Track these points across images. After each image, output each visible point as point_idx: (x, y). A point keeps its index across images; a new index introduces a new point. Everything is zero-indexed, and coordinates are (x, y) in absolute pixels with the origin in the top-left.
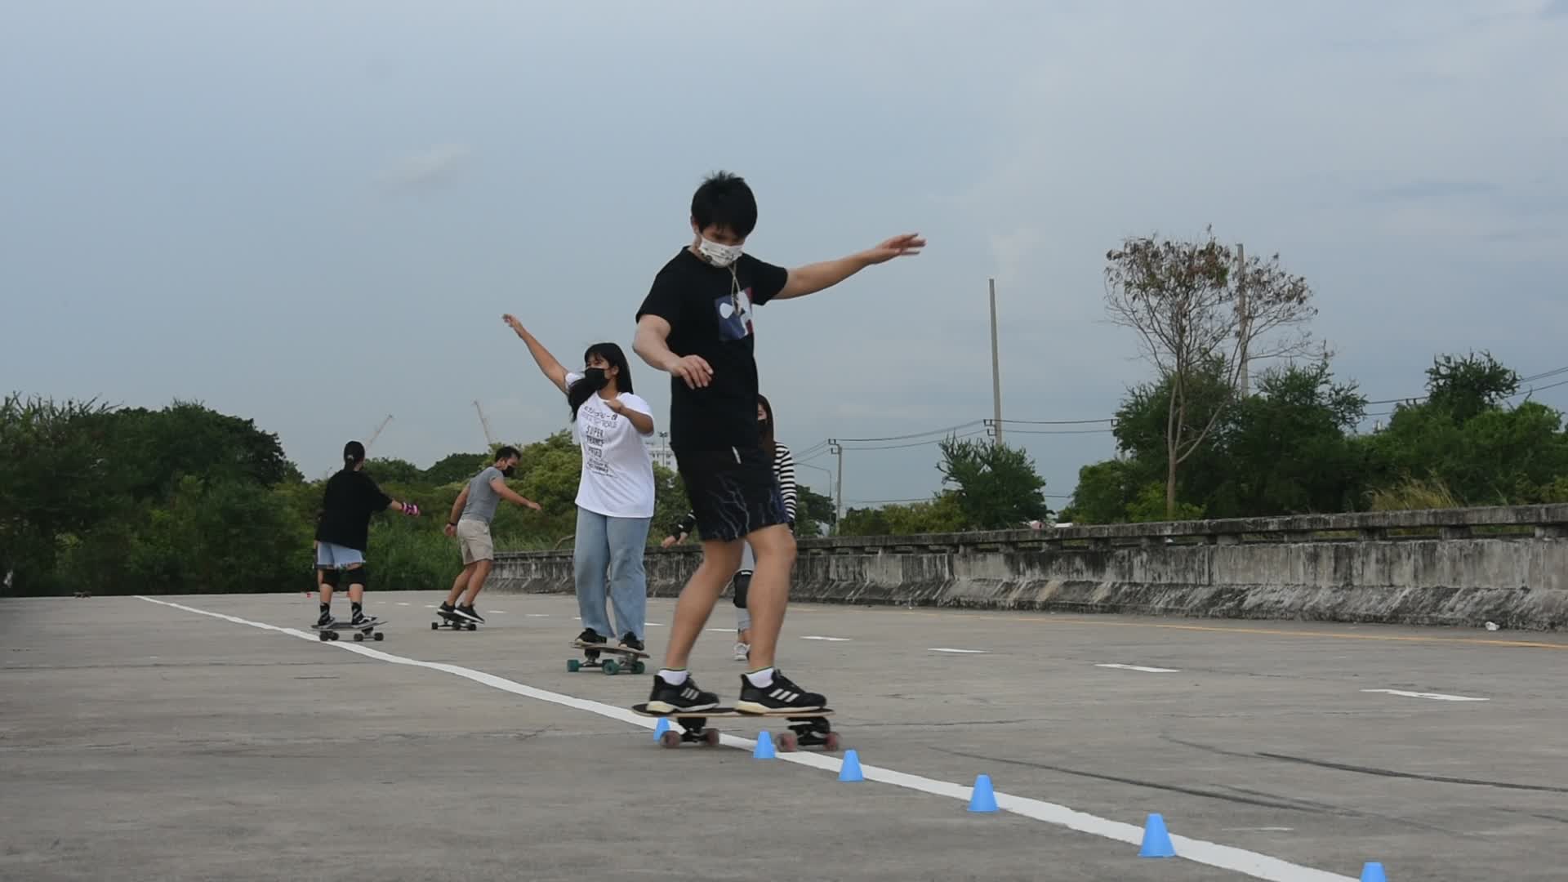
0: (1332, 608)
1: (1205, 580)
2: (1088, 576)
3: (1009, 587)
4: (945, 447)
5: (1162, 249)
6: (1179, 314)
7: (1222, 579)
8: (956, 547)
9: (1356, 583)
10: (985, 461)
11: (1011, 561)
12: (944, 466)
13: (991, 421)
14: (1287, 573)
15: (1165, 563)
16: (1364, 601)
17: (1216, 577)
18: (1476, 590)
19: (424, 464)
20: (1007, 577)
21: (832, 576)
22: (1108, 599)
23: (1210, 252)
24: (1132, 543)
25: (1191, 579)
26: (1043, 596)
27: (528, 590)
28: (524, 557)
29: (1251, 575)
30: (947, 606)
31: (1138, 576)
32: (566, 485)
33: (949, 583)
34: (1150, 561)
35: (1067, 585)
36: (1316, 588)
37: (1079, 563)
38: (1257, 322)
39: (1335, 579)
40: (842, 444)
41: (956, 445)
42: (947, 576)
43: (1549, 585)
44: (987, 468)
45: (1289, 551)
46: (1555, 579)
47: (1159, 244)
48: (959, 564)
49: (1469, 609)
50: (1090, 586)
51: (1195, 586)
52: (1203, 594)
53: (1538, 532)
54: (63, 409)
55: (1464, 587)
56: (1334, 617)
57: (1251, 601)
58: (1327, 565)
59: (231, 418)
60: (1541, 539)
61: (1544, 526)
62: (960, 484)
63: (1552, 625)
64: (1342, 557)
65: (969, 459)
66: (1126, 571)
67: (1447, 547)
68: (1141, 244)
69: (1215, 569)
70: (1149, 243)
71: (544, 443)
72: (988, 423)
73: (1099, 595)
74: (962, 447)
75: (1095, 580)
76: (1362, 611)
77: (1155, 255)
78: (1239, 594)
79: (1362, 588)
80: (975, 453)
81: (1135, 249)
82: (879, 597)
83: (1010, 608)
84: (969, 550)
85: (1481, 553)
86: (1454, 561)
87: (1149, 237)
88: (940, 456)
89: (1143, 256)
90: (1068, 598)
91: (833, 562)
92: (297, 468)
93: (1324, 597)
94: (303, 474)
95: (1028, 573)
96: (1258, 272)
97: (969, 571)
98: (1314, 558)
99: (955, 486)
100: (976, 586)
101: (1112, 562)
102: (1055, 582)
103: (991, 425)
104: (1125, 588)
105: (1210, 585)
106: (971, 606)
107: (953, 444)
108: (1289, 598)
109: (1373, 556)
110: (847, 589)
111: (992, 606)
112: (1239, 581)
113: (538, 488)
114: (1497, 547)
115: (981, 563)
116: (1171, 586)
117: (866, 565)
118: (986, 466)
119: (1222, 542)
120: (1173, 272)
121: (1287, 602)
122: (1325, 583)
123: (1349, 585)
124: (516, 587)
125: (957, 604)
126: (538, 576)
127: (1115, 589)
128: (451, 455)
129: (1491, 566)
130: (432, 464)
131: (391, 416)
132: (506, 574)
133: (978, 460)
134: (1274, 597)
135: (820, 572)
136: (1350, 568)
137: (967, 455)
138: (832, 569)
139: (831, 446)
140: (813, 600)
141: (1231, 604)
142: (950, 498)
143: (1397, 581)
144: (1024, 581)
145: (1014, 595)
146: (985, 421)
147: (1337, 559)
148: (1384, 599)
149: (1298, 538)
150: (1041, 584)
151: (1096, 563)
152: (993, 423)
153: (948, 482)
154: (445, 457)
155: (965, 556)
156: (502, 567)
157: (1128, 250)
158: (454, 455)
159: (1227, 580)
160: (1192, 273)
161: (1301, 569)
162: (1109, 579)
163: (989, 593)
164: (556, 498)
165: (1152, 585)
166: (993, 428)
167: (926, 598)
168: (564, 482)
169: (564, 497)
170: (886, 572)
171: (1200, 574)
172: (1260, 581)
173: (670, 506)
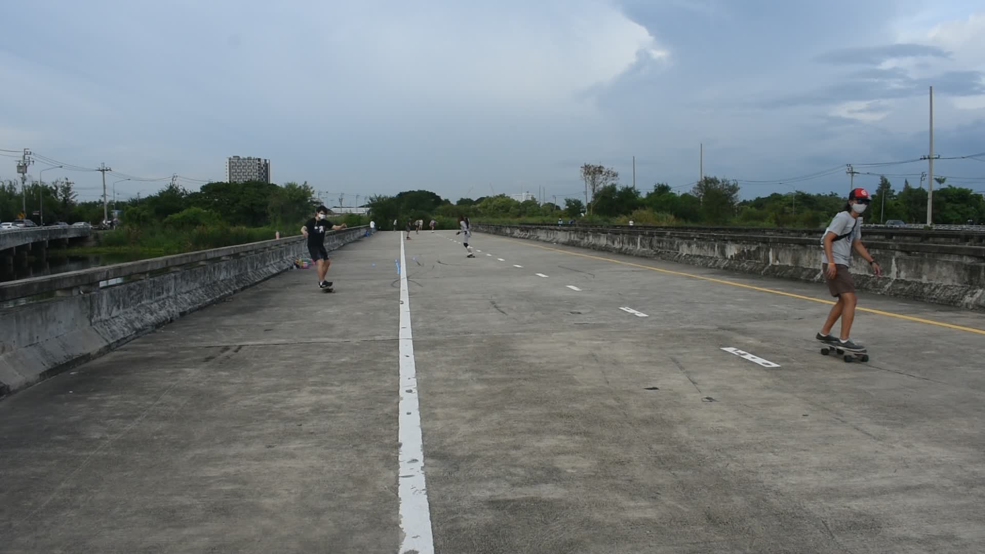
0: (545, 240)
2: (527, 234)
3: (519, 234)
6: (594, 179)
14: (543, 235)
15: (533, 232)
16: (549, 239)
17: (538, 235)
18: (557, 238)
19: (475, 199)
23: (600, 167)
24: (530, 229)
26: (522, 236)
31: (531, 234)
33: (514, 233)
37: (526, 231)
39: (547, 236)
44: (574, 204)
48: (515, 230)
49: (555, 241)
51: (536, 236)
58: (546, 233)
60: (561, 232)
62: (569, 207)
64: (548, 232)
67: (555, 232)
70: (589, 165)
71: (498, 195)
73: (527, 237)
74: (569, 200)
80: (571, 200)
81: (586, 166)
82: (506, 235)
84: (517, 228)
85: (557, 233)
86: (555, 234)
88: (565, 202)
89: (587, 167)
90: (524, 237)
92: (448, 200)
93: (545, 238)
94: (450, 201)
96: (608, 171)
97: (516, 232)
99: (567, 207)
102: (524, 234)
107: (567, 199)
111: (517, 237)
114: (558, 232)
115: (517, 230)
116: (534, 235)
117: (506, 230)
119: (538, 229)
121: (542, 239)
127: (529, 236)
128: (480, 197)
129: (558, 235)
135: (502, 230)
136: (548, 234)
142: (567, 209)
143: (551, 237)
144: (521, 233)
145: (519, 236)
151: (528, 232)
160: (596, 171)
162: (529, 234)
164: (497, 207)
167: (511, 236)
168: (499, 204)
169: (499, 207)
170: (508, 231)
171: (536, 234)
172: (541, 235)
173: (520, 209)
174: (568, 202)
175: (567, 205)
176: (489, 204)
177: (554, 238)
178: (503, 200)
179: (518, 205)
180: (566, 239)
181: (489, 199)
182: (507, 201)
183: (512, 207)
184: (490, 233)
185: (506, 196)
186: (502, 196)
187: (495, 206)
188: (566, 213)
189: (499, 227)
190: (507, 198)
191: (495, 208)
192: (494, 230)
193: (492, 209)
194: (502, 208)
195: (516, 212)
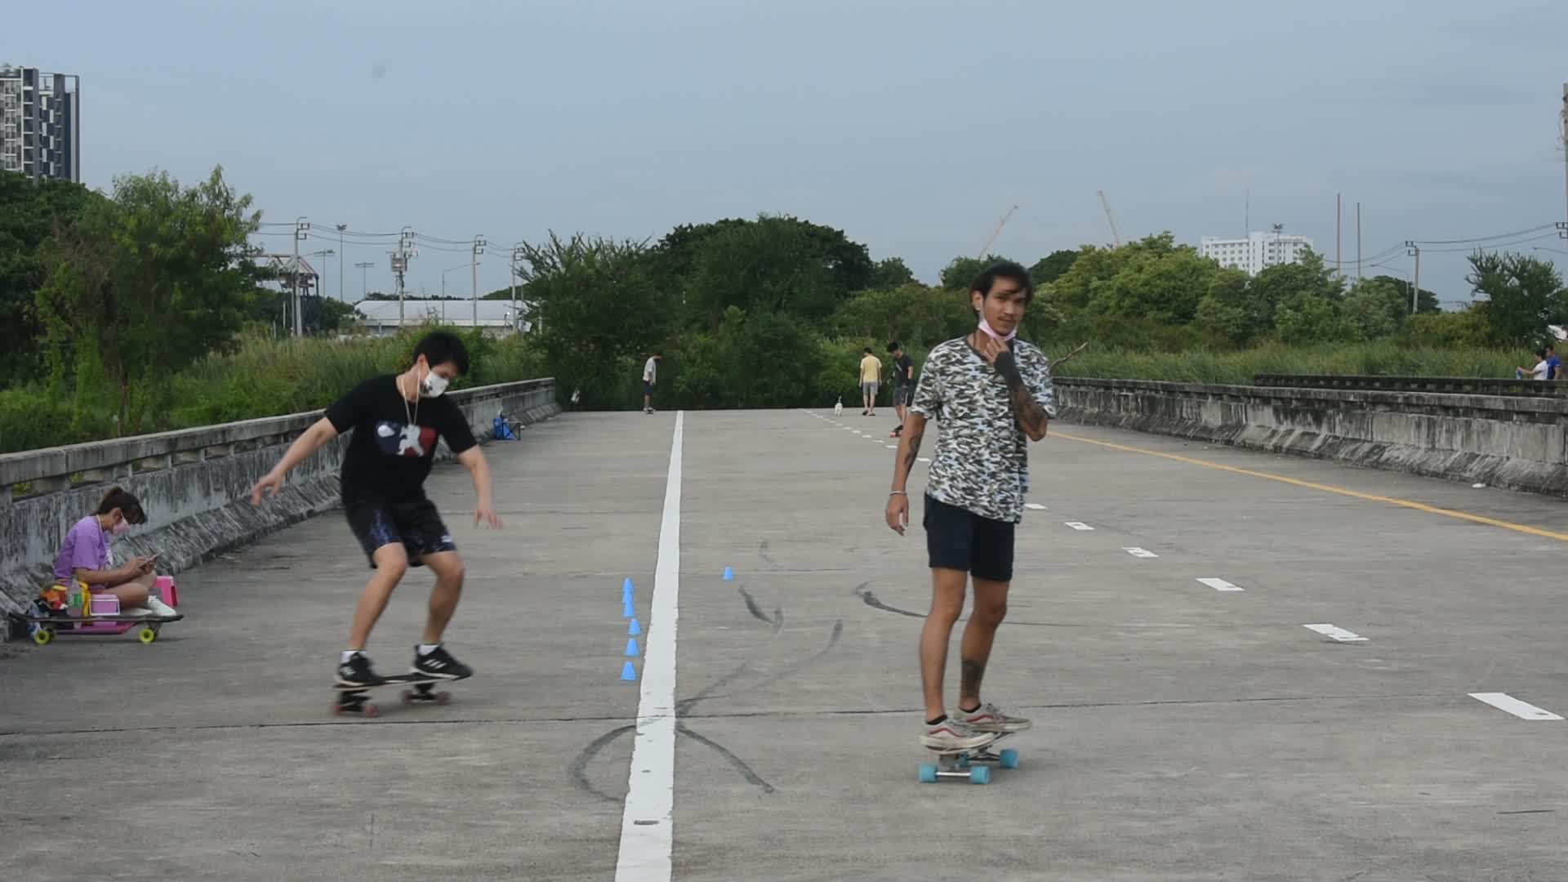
0: (1419, 465)
1: (1368, 437)
2: (1313, 429)
3: (1274, 433)
4: (1473, 260)
7: (1378, 438)
9: (1435, 446)
10: (1513, 273)
11: (1277, 413)
12: (1473, 278)
13: (1563, 224)
14: (1406, 436)
15: (1351, 422)
16: (1438, 462)
17: (1374, 436)
18: (1487, 456)
20: (1273, 425)
21: (1184, 415)
22: (1319, 447)
24: (1334, 404)
25: (1362, 435)
26: (1287, 443)
29: (1390, 436)
30: (1238, 447)
31: (1338, 432)
32: (1147, 288)
33: (1243, 427)
34: (1344, 419)
35: (1304, 434)
36: (1417, 449)
37: (1310, 418)
39: (1428, 443)
40: (1420, 247)
41: (1484, 260)
42: (1243, 421)
43: (1517, 455)
44: (1515, 281)
46: (1520, 452)
48: (1250, 411)
49: (1479, 471)
50: (1315, 436)
51: (1365, 441)
52: (1366, 448)
53: (1515, 417)
54: (622, 247)
55: (1482, 454)
57: (1385, 456)
58: (1424, 430)
59: (823, 227)
60: (1514, 423)
61: (1518, 413)
62: (1489, 295)
63: (1510, 485)
64: (1431, 425)
65: (1498, 271)
66: (1332, 428)
67: (1478, 422)
69: (1374, 429)
71: (1139, 242)
72: (1560, 226)
73: (1317, 443)
74: (1491, 260)
75: (1317, 432)
76: (1431, 469)
78: (1382, 450)
79: (1439, 450)
80: (1503, 265)
82: (1204, 436)
83: (1269, 452)
84: (1258, 401)
85: (1488, 431)
86: (1478, 435)
88: (1470, 270)
90: (1300, 446)
91: (1185, 403)
92: (903, 263)
93: (1418, 457)
94: (911, 269)
95: (1284, 423)
97: (1255, 419)
98: (1418, 425)
99: (1484, 297)
100: (1256, 432)
101: (1325, 419)
102: (1299, 430)
103: (1563, 227)
104: (1330, 440)
105: (1371, 441)
106: (1250, 449)
107: (1481, 258)
108: (1403, 455)
109: (1445, 427)
110: (1188, 428)
111: (1261, 449)
112: (1384, 440)
114: (1496, 425)
115: (1260, 412)
116: (1354, 440)
117: (1202, 408)
118: (1514, 278)
119: (1380, 409)
121: (1402, 458)
122: (1423, 445)
123: (1432, 447)
125: (1244, 447)
127: (1325, 440)
128: (1055, 252)
129: (1495, 438)
130: (1037, 261)
131: (1016, 207)
133: (1506, 272)
134: (1396, 454)
135: (1178, 411)
136: (1434, 434)
137: (1495, 267)
138: (1185, 410)
139: (1409, 248)
141: (1375, 458)
142: (1480, 308)
143: (1455, 447)
144: (1282, 429)
145: (1274, 440)
146: (1557, 224)
147: (1428, 428)
148: (1445, 460)
150: (1290, 432)
151: (1318, 421)
152: (1566, 226)
153: (1477, 294)
154: (1049, 254)
155: (1254, 406)
158: (1058, 252)
159: (1380, 439)
161: (1412, 433)
162: (1324, 432)
164: (1136, 299)
165: (1344, 439)
166: (1565, 231)
167: (1229, 439)
168: (1146, 283)
169: (1143, 298)
170: (1212, 415)
171: (1366, 434)
172: (1395, 441)
173: (1245, 309)
174: (1488, 273)
175: (1482, 286)
176: (1095, 283)
177: (1473, 457)
178: (1167, 264)
179: (1234, 287)
180: (1542, 461)
181: (1099, 263)
182: (1183, 266)
183: (1206, 300)
184: (1115, 424)
185: (1175, 245)
186: (1157, 246)
187: (1124, 292)
188: (1475, 327)
189: (1161, 395)
190: (1182, 257)
191: (1127, 303)
192: (1137, 410)
193: (1112, 303)
194: (1160, 301)
195: (1228, 321)
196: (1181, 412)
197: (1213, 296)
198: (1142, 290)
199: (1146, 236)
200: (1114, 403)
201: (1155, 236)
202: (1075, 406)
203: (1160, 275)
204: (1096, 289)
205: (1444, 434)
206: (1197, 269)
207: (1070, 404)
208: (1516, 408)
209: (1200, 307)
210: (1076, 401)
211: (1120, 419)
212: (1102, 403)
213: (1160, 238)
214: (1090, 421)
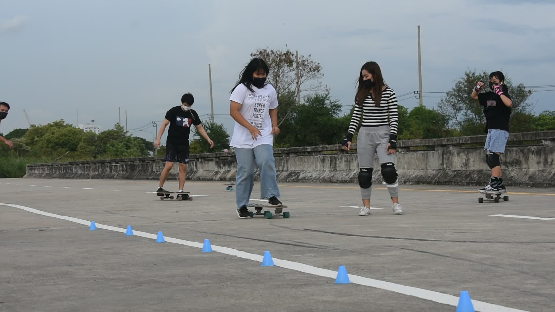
0: (330, 178)
1: (286, 169)
3: (217, 173)
5: (270, 53)
6: (276, 76)
7: (291, 169)
8: (198, 159)
9: (338, 169)
10: (208, 128)
11: (218, 164)
14: (314, 166)
17: (289, 168)
20: (216, 169)
21: (154, 170)
25: (281, 169)
26: (229, 176)
27: (44, 177)
28: (42, 165)
29: (301, 167)
30: (195, 180)
33: (196, 172)
36: (324, 171)
38: (303, 78)
39: (330, 168)
40: (158, 124)
42: (195, 169)
43: (403, 168)
45: (314, 158)
46: (406, 166)
47: (269, 51)
48: (199, 165)
49: (376, 177)
51: (282, 171)
52: (285, 174)
53: (400, 150)
56: (330, 181)
57: (301, 176)
58: (328, 163)
60: (401, 152)
61: (402, 148)
63: (405, 182)
64: (333, 160)
68: (263, 51)
69: (289, 165)
70: (265, 51)
71: (52, 124)
72: (209, 115)
76: (340, 179)
77: (268, 55)
78: (298, 174)
79: (340, 171)
81: (260, 53)
83: (218, 180)
84: (203, 160)
87: (265, 48)
89: (263, 55)
91: (154, 165)
95: (224, 168)
96: (304, 61)
97: (203, 168)
98: (323, 160)
99: (198, 138)
100: (205, 173)
102: (233, 171)
105: (287, 171)
106: (204, 180)
108: (315, 175)
109: (344, 159)
112: (298, 169)
113: (47, 141)
115: (206, 164)
118: (209, 130)
119: (291, 156)
120: (274, 61)
121: (314, 176)
122: (327, 169)
123: (335, 170)
124: (40, 176)
125: (199, 179)
126: (47, 172)
128: (15, 129)
130: (8, 133)
132: (36, 172)
134: (309, 175)
135: (150, 169)
136: (336, 164)
138: (154, 168)
139: (153, 124)
140: (147, 179)
141: (295, 177)
142: (196, 142)
143: (352, 168)
144: (222, 171)
145: (219, 176)
147: (331, 161)
149: (318, 153)
150: (228, 172)
152: (211, 115)
153: (195, 136)
155: (201, 162)
156: (35, 169)
157: (258, 53)
159: (293, 169)
160: (280, 61)
161: (319, 165)
163: (210, 175)
164: (54, 144)
166: (211, 117)
168: (57, 139)
169: (57, 144)
171: (284, 167)
172: (305, 169)
173: (96, 146)
176: (36, 139)
178: (63, 131)
179: (91, 139)
181: (37, 131)
182: (70, 131)
183: (81, 144)
185: (65, 124)
186: (58, 125)
187: (49, 141)
190: (69, 128)
191: (50, 145)
192: (123, 171)
193: (45, 146)
194: (63, 145)
195: (89, 151)
196: (152, 168)
197: (84, 142)
198: (56, 140)
199: (55, 121)
200: (108, 169)
201: (58, 121)
202: (83, 172)
203: (62, 135)
204: (37, 141)
205: (343, 163)
206: (76, 133)
207: (80, 172)
208: (402, 145)
209: (79, 146)
210: (84, 170)
211: (114, 175)
212: (100, 169)
213: (60, 122)
214: (94, 177)
